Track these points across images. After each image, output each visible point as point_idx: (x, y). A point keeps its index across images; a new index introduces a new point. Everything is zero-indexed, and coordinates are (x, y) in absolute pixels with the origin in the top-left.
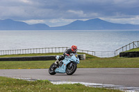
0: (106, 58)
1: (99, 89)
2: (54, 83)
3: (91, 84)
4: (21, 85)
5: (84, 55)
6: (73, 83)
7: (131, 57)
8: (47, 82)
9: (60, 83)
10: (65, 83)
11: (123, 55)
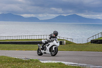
0: (80, 44)
1: (75, 67)
2: (42, 62)
3: (69, 63)
4: (18, 62)
5: (65, 41)
6: (56, 62)
7: (99, 43)
8: (37, 61)
9: (46, 62)
10: (50, 62)
11: (93, 42)
